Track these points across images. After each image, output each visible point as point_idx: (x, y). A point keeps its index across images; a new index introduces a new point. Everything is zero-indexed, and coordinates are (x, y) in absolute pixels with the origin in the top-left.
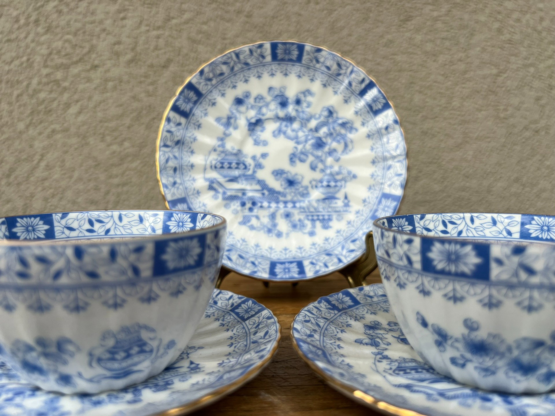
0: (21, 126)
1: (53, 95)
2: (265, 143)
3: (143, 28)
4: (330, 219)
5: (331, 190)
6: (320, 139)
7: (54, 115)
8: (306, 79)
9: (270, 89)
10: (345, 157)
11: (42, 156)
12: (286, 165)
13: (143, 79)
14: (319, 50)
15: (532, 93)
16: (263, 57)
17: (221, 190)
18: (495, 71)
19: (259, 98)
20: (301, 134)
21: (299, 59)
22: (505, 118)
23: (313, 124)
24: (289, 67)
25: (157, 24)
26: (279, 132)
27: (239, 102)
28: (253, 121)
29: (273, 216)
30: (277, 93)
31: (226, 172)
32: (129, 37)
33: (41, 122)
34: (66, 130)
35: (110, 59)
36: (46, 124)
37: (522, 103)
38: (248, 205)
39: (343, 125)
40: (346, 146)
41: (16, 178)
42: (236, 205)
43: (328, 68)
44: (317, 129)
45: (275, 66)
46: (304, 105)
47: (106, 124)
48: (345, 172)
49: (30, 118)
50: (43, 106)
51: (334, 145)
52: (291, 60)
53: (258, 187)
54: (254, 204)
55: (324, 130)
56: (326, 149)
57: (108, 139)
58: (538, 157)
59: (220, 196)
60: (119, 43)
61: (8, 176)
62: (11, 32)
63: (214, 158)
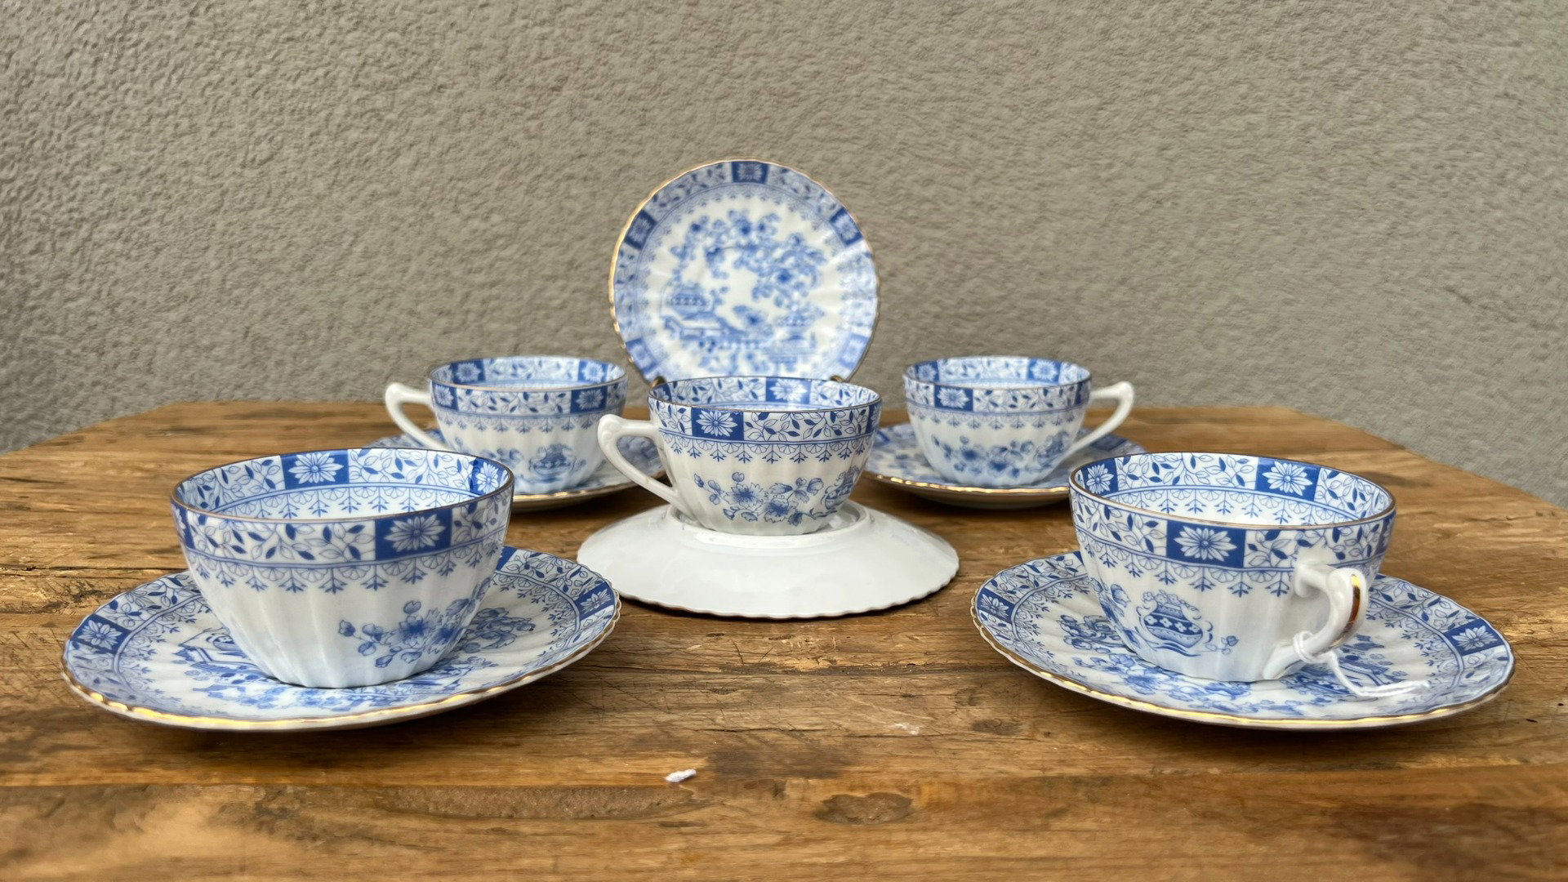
0: (320, 186)
1: (371, 135)
2: (725, 275)
3: (519, 23)
4: (795, 361)
5: (797, 329)
6: (785, 270)
7: (374, 169)
8: (770, 202)
9: (731, 213)
10: (812, 292)
11: (356, 235)
12: (747, 300)
13: (518, 109)
14: (785, 171)
15: (1154, 138)
16: (722, 177)
17: (678, 330)
18: (1095, 101)
19: (718, 223)
20: (765, 265)
21: (763, 180)
22: (1109, 180)
23: (778, 253)
24: (752, 187)
25: (539, 18)
26: (740, 263)
27: (696, 228)
28: (712, 250)
29: (734, 358)
30: (738, 217)
31: (682, 308)
32: (494, 37)
33: (352, 180)
34: (396, 193)
35: (464, 75)
36: (361, 183)
37: (1136, 154)
38: (707, 346)
39: (812, 255)
40: (815, 279)
41: (314, 271)
42: (694, 345)
43: (795, 191)
44: (783, 259)
45: (736, 187)
46: (769, 231)
47: (460, 184)
48: (812, 309)
49: (334, 172)
50: (355, 152)
51: (802, 278)
52: (753, 181)
53: (716, 325)
54: (713, 344)
55: (791, 261)
56: (793, 282)
57: (466, 210)
58: (1160, 244)
59: (677, 335)
60: (478, 47)
61: (301, 269)
62: (293, 25)
63: (669, 292)
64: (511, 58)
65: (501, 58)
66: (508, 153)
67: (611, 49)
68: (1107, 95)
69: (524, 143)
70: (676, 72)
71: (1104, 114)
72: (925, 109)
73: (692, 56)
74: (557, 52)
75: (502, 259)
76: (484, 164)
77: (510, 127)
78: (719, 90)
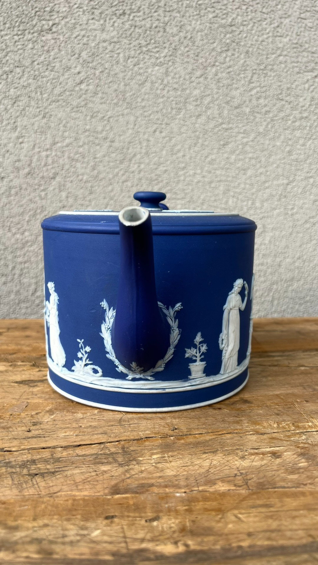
64: (33, 165)
65: (29, 165)
66: (32, 206)
67: (77, 160)
68: (291, 179)
69: (39, 201)
70: (105, 170)
71: (289, 187)
72: (213, 185)
73: (112, 164)
74: (53, 162)
75: (30, 252)
76: (22, 210)
77: (33, 195)
78: (124, 178)
